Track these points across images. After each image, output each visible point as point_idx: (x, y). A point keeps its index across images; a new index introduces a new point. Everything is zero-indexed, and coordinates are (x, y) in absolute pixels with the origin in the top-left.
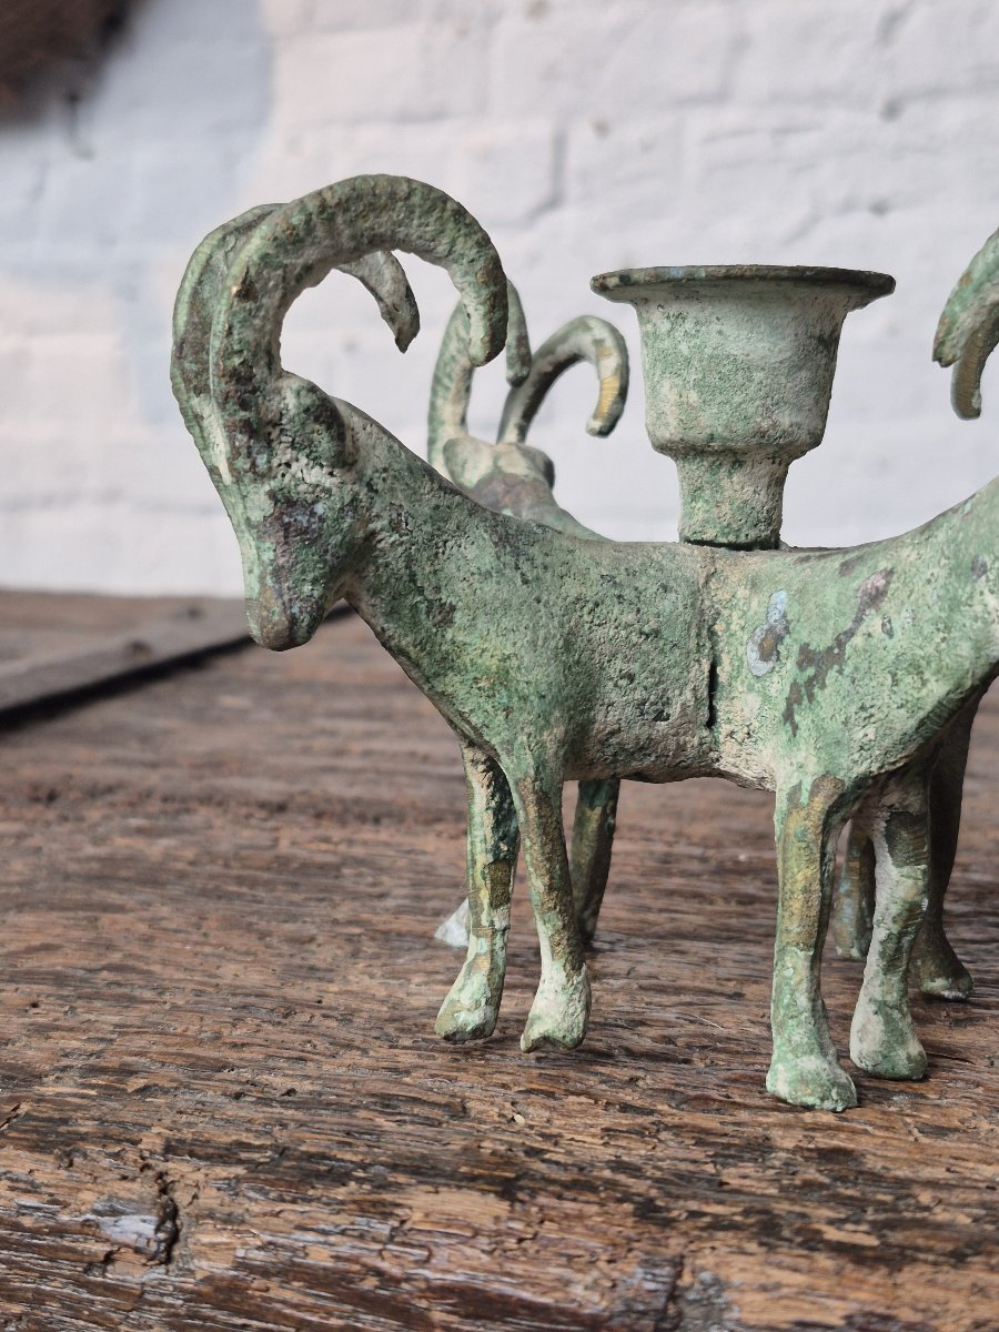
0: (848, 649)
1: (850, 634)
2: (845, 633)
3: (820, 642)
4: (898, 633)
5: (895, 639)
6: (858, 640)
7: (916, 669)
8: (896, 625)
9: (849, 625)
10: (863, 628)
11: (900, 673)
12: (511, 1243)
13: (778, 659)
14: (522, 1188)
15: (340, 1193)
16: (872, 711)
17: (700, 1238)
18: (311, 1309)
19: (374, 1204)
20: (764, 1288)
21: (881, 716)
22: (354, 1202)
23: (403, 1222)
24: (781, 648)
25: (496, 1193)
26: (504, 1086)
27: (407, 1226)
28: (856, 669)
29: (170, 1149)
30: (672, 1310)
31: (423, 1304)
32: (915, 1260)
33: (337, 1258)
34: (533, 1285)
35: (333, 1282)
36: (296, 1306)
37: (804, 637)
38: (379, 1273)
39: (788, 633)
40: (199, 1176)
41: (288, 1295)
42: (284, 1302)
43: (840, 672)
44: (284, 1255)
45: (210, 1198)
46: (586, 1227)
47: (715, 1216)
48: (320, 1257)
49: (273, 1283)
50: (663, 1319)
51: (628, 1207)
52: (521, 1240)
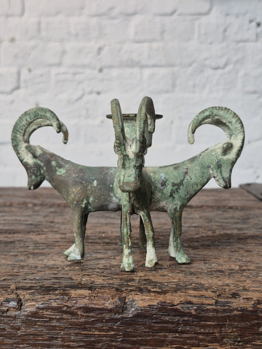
0: (184, 182)
1: (184, 180)
2: (182, 180)
3: (177, 182)
4: (193, 179)
5: (192, 180)
6: (185, 180)
7: (197, 184)
8: (192, 177)
9: (182, 178)
10: (186, 179)
11: (194, 185)
12: (93, 298)
13: (166, 186)
14: (93, 288)
15: (57, 292)
16: (189, 192)
17: (129, 293)
18: (52, 315)
19: (64, 293)
20: (142, 300)
21: (190, 193)
22: (60, 293)
23: (71, 296)
24: (166, 184)
25: (88, 289)
26: (79, 274)
27: (71, 297)
28: (186, 186)
29: (17, 289)
30: (125, 306)
31: (76, 311)
32: (168, 292)
33: (58, 304)
34: (98, 305)
35: (58, 309)
36: (50, 315)
37: (172, 181)
38: (67, 306)
39: (167, 181)
40: (24, 293)
41: (48, 313)
42: (47, 314)
43: (183, 186)
44: (47, 305)
45: (28, 297)
46: (107, 293)
47: (130, 289)
48: (54, 304)
49: (44, 311)
50: (123, 308)
51: (114, 289)
52: (94, 297)
